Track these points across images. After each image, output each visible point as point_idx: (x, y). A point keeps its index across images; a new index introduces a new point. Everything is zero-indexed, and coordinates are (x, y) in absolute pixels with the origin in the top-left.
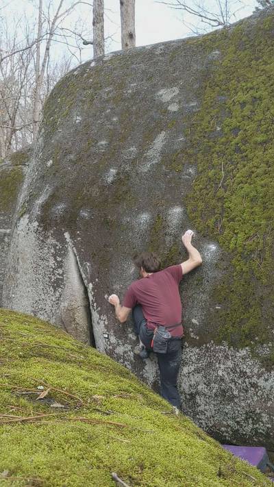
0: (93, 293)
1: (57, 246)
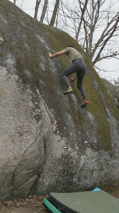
0: (57, 126)
1: (33, 95)
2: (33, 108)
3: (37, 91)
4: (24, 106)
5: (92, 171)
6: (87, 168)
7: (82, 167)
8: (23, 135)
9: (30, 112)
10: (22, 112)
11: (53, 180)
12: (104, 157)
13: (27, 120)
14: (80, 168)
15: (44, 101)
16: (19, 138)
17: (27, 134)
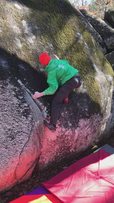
1: (16, 89)
2: (19, 105)
3: (19, 81)
4: (8, 106)
5: (86, 137)
6: (81, 137)
7: (77, 138)
8: (15, 137)
9: (17, 111)
10: (8, 113)
11: (52, 157)
12: (96, 120)
13: (15, 120)
14: (75, 141)
15: (29, 91)
16: (12, 142)
17: (19, 135)
